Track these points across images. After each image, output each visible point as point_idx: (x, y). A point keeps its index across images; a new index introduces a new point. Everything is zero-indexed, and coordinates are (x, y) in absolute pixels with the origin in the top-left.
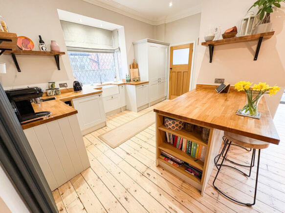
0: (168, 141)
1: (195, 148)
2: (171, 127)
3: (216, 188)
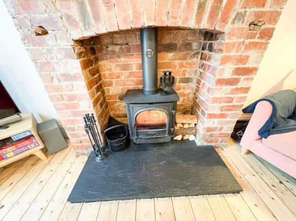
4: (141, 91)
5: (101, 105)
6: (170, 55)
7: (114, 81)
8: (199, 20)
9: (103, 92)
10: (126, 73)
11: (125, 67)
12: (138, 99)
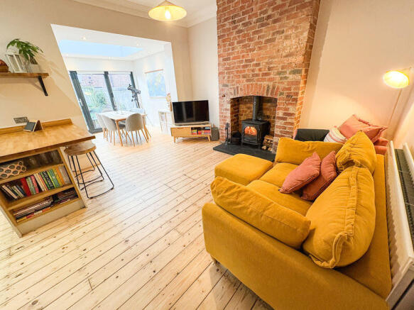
0: (16, 197)
1: (54, 177)
2: (11, 174)
3: (92, 198)
4: (251, 120)
5: (235, 123)
6: (269, 104)
7: (244, 114)
8: (267, 94)
9: (238, 118)
10: (249, 111)
11: (249, 108)
12: (250, 122)
